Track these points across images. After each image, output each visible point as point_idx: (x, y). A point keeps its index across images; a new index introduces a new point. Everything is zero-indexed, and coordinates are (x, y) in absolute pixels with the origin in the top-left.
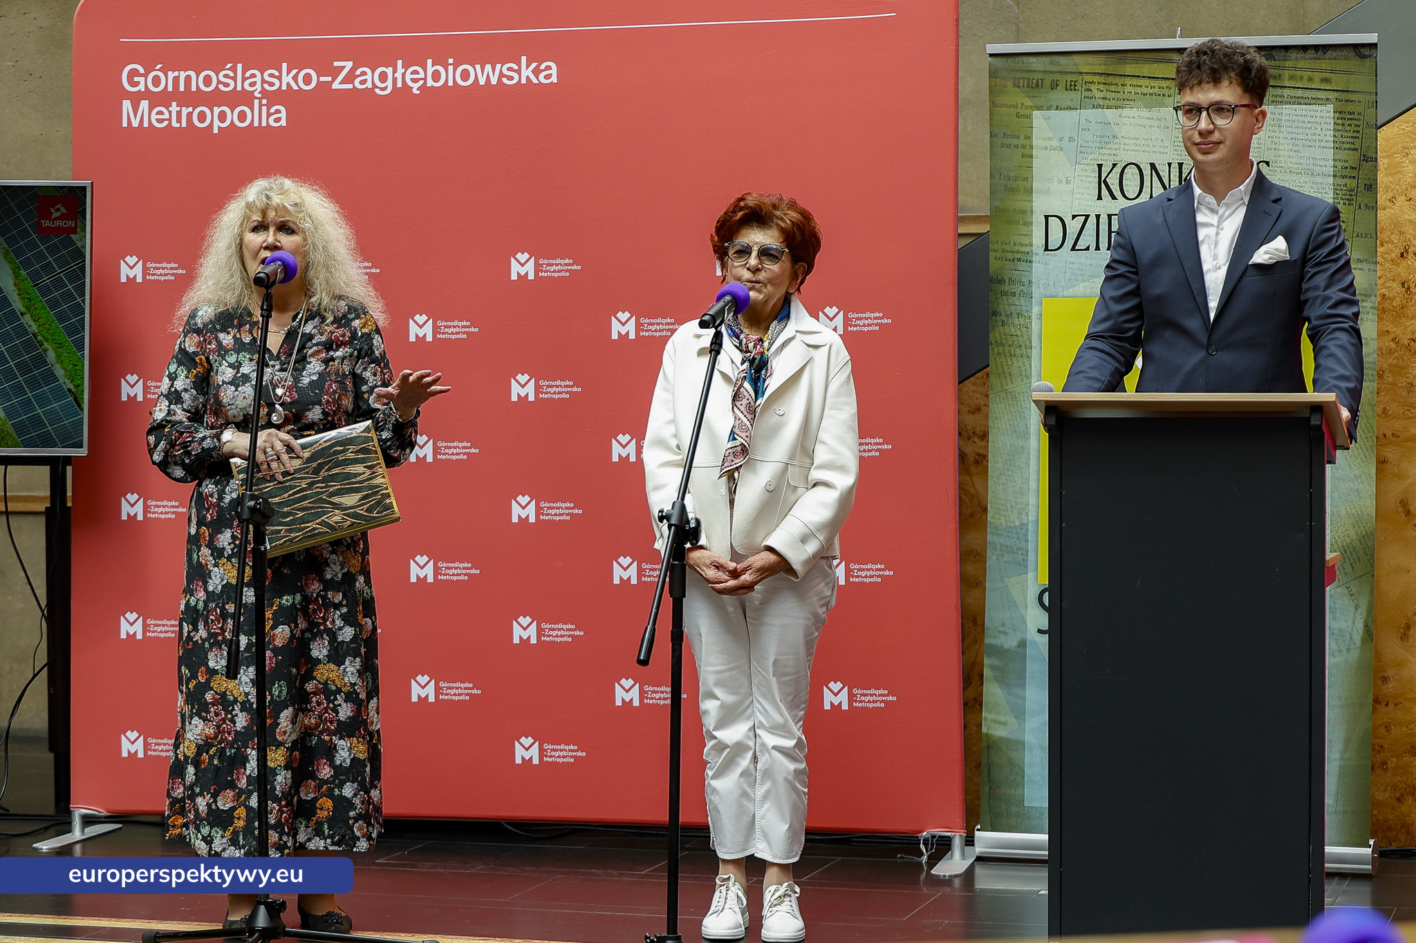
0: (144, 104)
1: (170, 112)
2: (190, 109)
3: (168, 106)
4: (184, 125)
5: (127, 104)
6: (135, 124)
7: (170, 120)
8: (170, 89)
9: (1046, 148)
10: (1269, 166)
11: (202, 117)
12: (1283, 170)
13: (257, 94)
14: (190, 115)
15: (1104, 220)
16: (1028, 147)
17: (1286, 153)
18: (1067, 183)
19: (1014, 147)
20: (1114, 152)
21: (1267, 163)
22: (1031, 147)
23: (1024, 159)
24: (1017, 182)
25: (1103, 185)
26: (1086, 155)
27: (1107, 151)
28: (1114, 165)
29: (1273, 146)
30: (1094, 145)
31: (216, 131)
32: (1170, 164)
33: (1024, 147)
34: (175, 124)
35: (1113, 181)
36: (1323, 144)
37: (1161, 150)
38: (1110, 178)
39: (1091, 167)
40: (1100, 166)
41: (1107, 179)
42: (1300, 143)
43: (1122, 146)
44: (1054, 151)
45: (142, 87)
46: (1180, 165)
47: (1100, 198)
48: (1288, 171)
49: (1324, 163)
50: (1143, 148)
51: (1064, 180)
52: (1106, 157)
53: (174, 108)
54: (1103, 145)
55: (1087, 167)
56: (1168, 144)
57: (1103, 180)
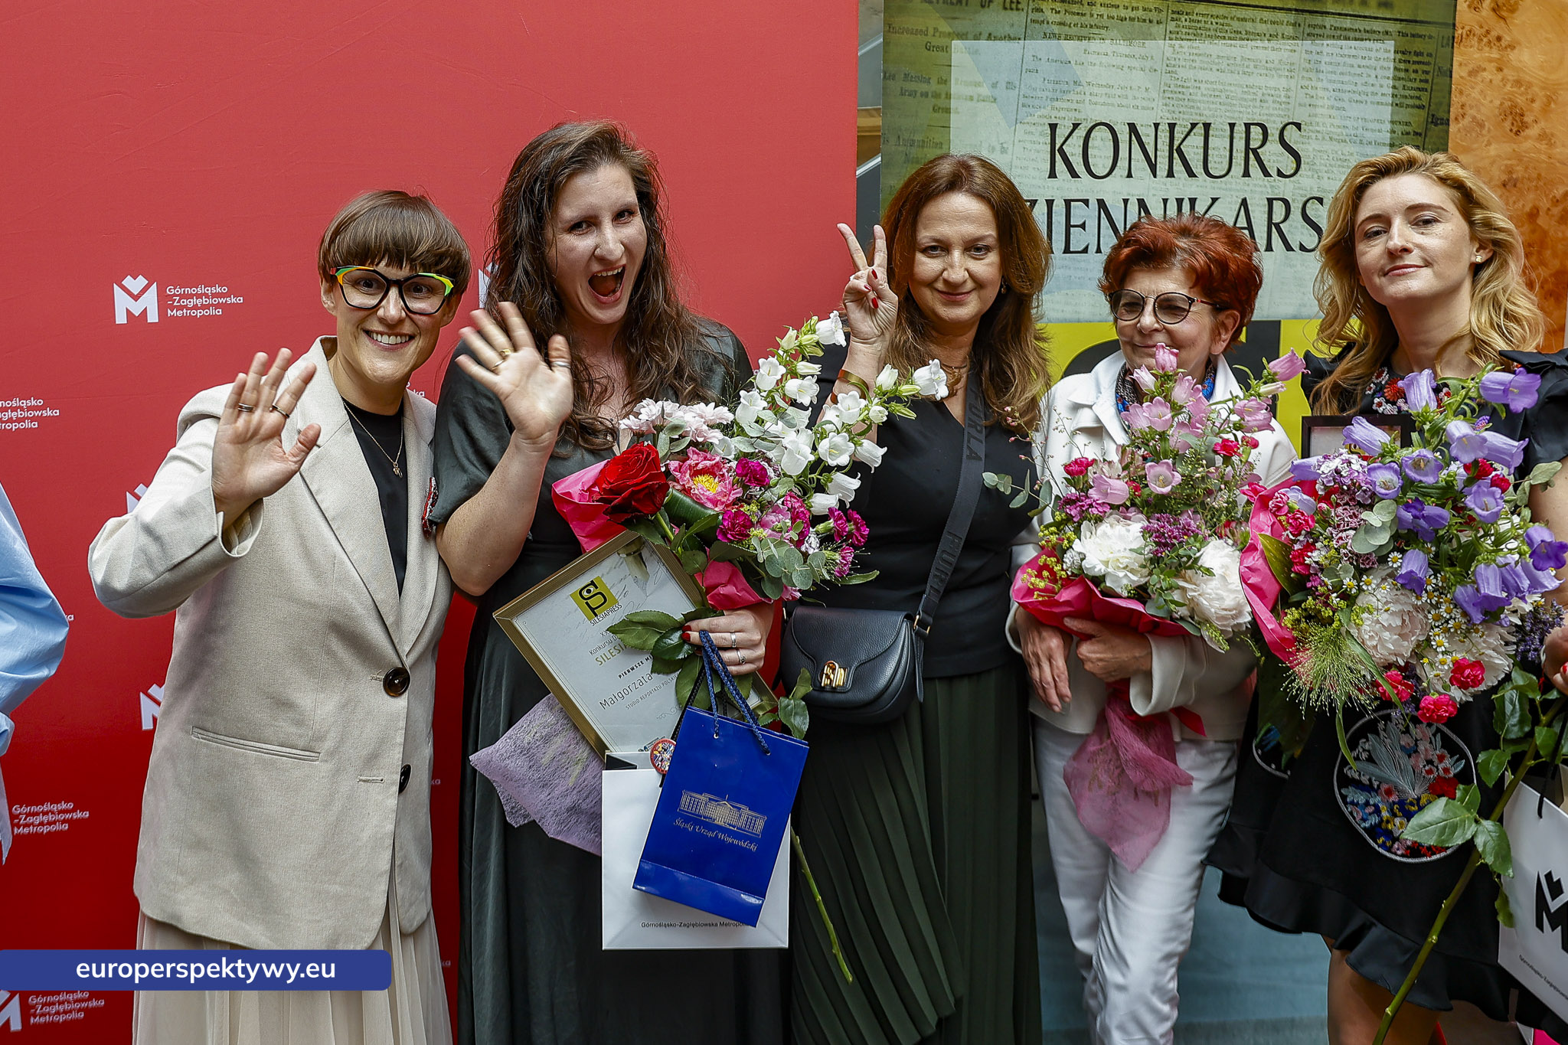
9: (971, 98)
10: (1300, 130)
12: (1320, 136)
15: (1059, 208)
16: (943, 96)
17: (1325, 111)
18: (1002, 153)
19: (922, 95)
20: (1074, 106)
21: (1298, 126)
22: (948, 96)
23: (936, 114)
24: (925, 149)
25: (1058, 156)
26: (1031, 110)
27: (1065, 105)
28: (1076, 126)
29: (1308, 101)
30: (1044, 94)
32: (1156, 125)
33: (937, 95)
35: (1074, 149)
36: (1378, 98)
37: (1145, 104)
38: (1069, 145)
39: (1040, 128)
40: (1053, 127)
41: (1064, 147)
42: (1346, 96)
43: (1088, 98)
44: (983, 103)
46: (1172, 126)
47: (1053, 174)
48: (1327, 138)
49: (1376, 126)
50: (1118, 101)
51: (998, 147)
52: (1062, 114)
54: (1058, 95)
55: (1033, 129)
56: (1154, 94)
57: (1057, 147)
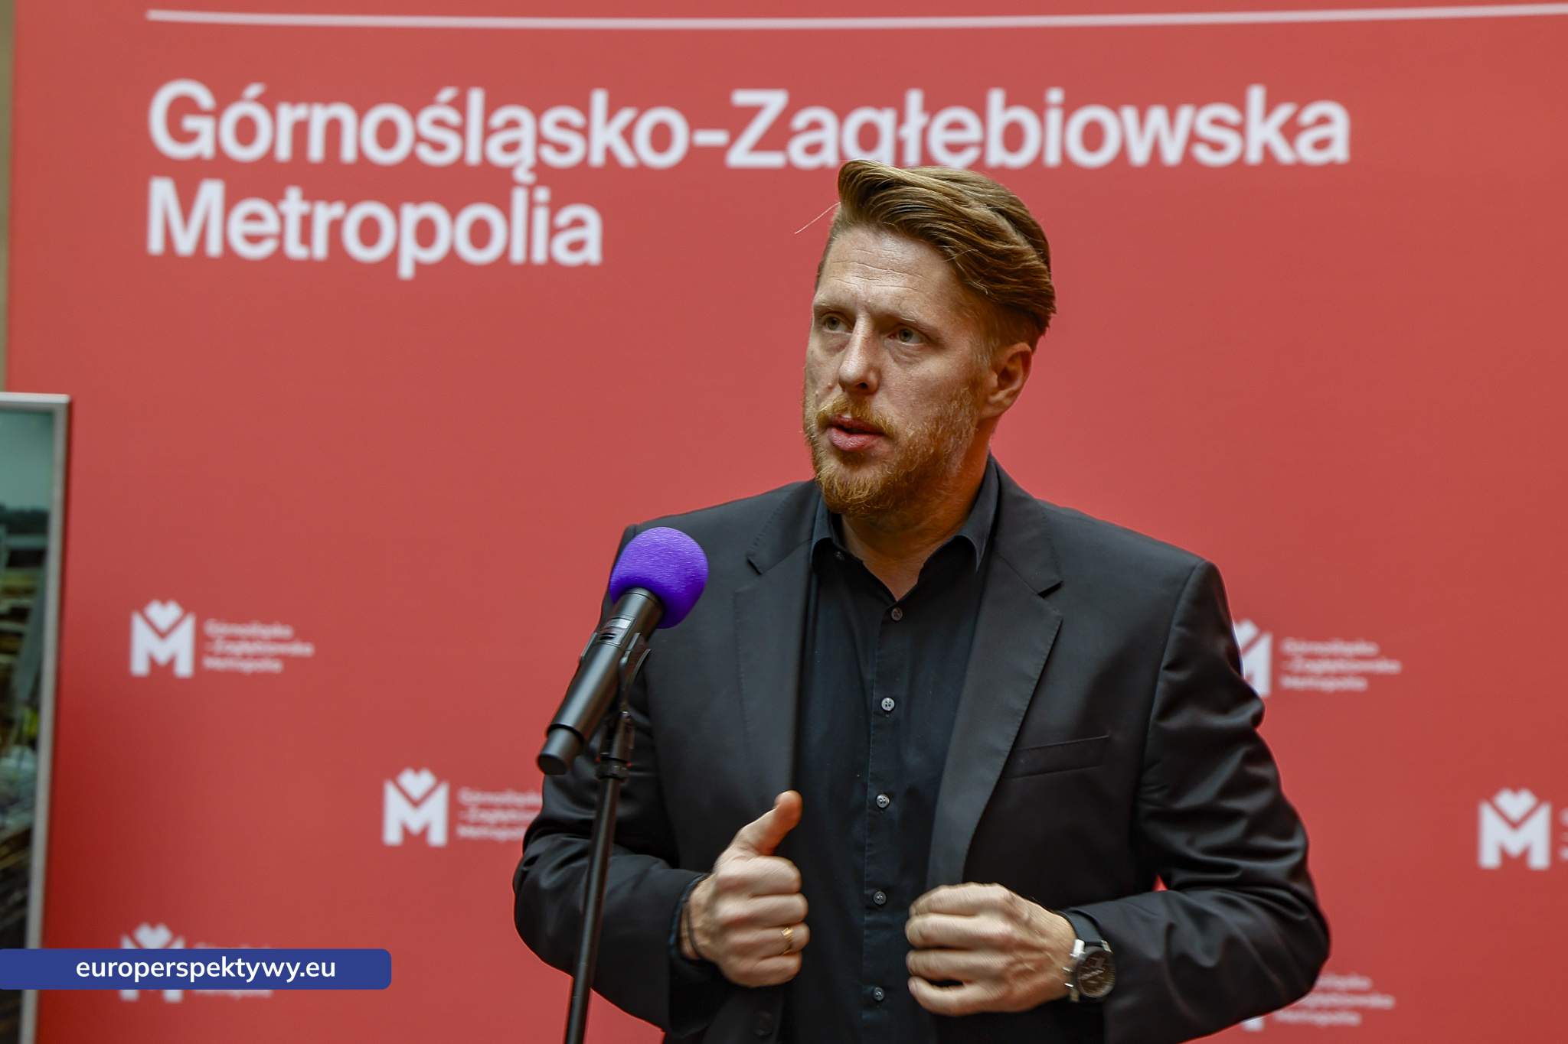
0: (211, 193)
1: (282, 218)
2: (337, 210)
3: (275, 197)
4: (320, 248)
5: (162, 192)
6: (185, 244)
7: (281, 237)
8: (284, 152)
11: (370, 232)
13: (523, 175)
14: (336, 228)
31: (406, 270)
34: (295, 250)
45: (204, 147)
53: (294, 203)
